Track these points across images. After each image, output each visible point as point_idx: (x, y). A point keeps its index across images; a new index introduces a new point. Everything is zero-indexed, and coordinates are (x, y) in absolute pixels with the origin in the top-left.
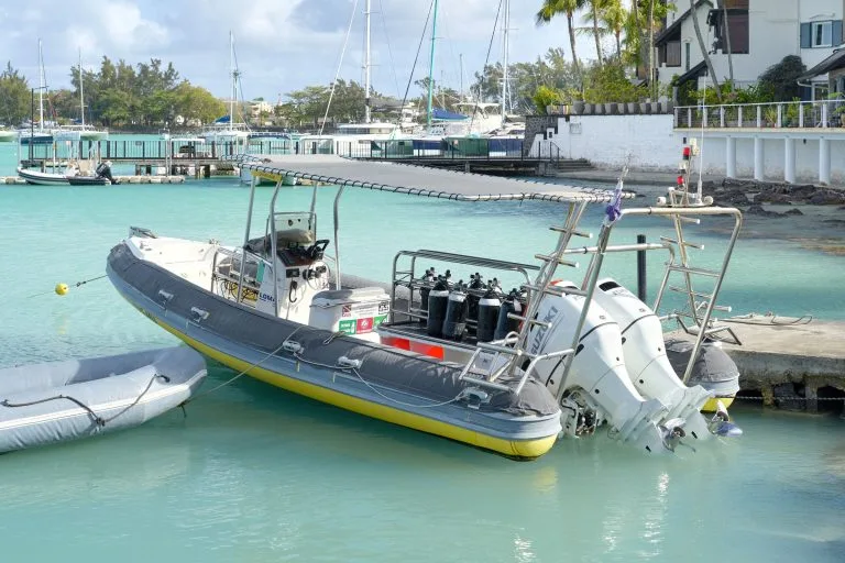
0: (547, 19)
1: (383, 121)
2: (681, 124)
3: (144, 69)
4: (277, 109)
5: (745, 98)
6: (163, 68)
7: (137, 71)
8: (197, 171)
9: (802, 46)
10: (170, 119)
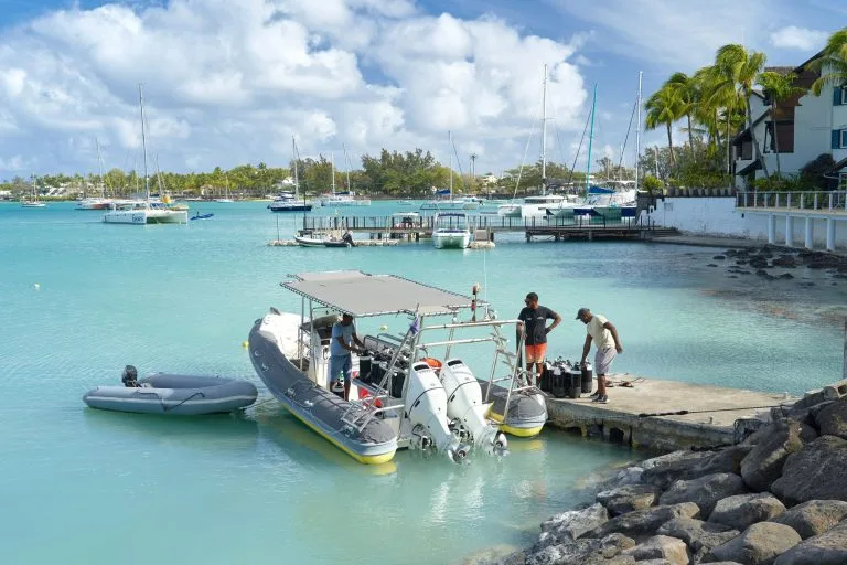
0: (653, 126)
1: (554, 194)
2: (740, 204)
3: (410, 156)
4: (499, 181)
5: (788, 186)
6: (423, 155)
7: (405, 157)
8: (409, 237)
9: (833, 147)
10: (428, 190)
